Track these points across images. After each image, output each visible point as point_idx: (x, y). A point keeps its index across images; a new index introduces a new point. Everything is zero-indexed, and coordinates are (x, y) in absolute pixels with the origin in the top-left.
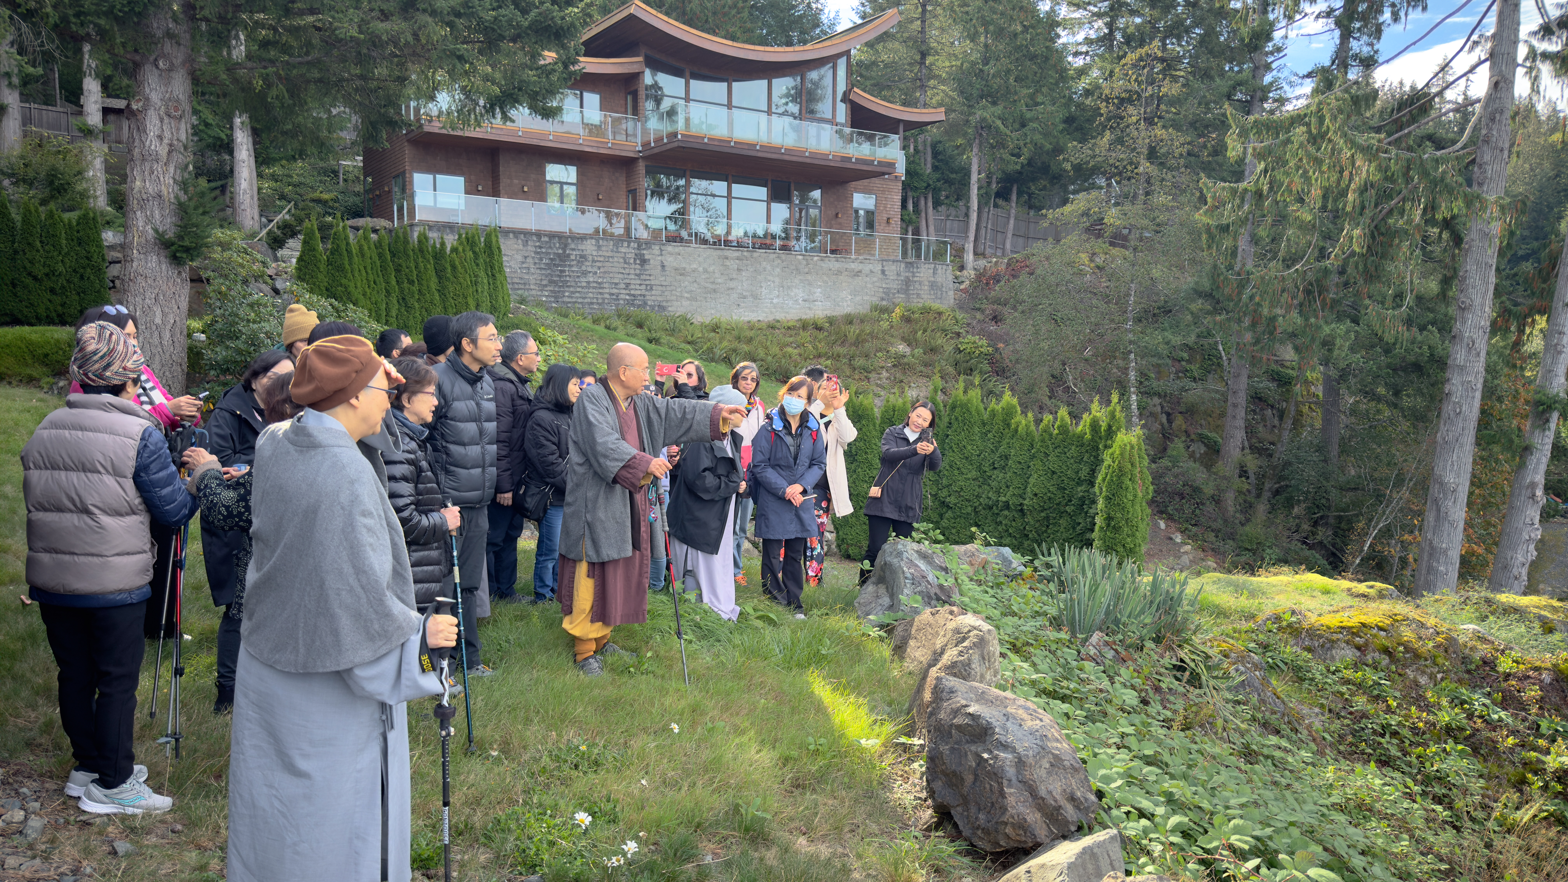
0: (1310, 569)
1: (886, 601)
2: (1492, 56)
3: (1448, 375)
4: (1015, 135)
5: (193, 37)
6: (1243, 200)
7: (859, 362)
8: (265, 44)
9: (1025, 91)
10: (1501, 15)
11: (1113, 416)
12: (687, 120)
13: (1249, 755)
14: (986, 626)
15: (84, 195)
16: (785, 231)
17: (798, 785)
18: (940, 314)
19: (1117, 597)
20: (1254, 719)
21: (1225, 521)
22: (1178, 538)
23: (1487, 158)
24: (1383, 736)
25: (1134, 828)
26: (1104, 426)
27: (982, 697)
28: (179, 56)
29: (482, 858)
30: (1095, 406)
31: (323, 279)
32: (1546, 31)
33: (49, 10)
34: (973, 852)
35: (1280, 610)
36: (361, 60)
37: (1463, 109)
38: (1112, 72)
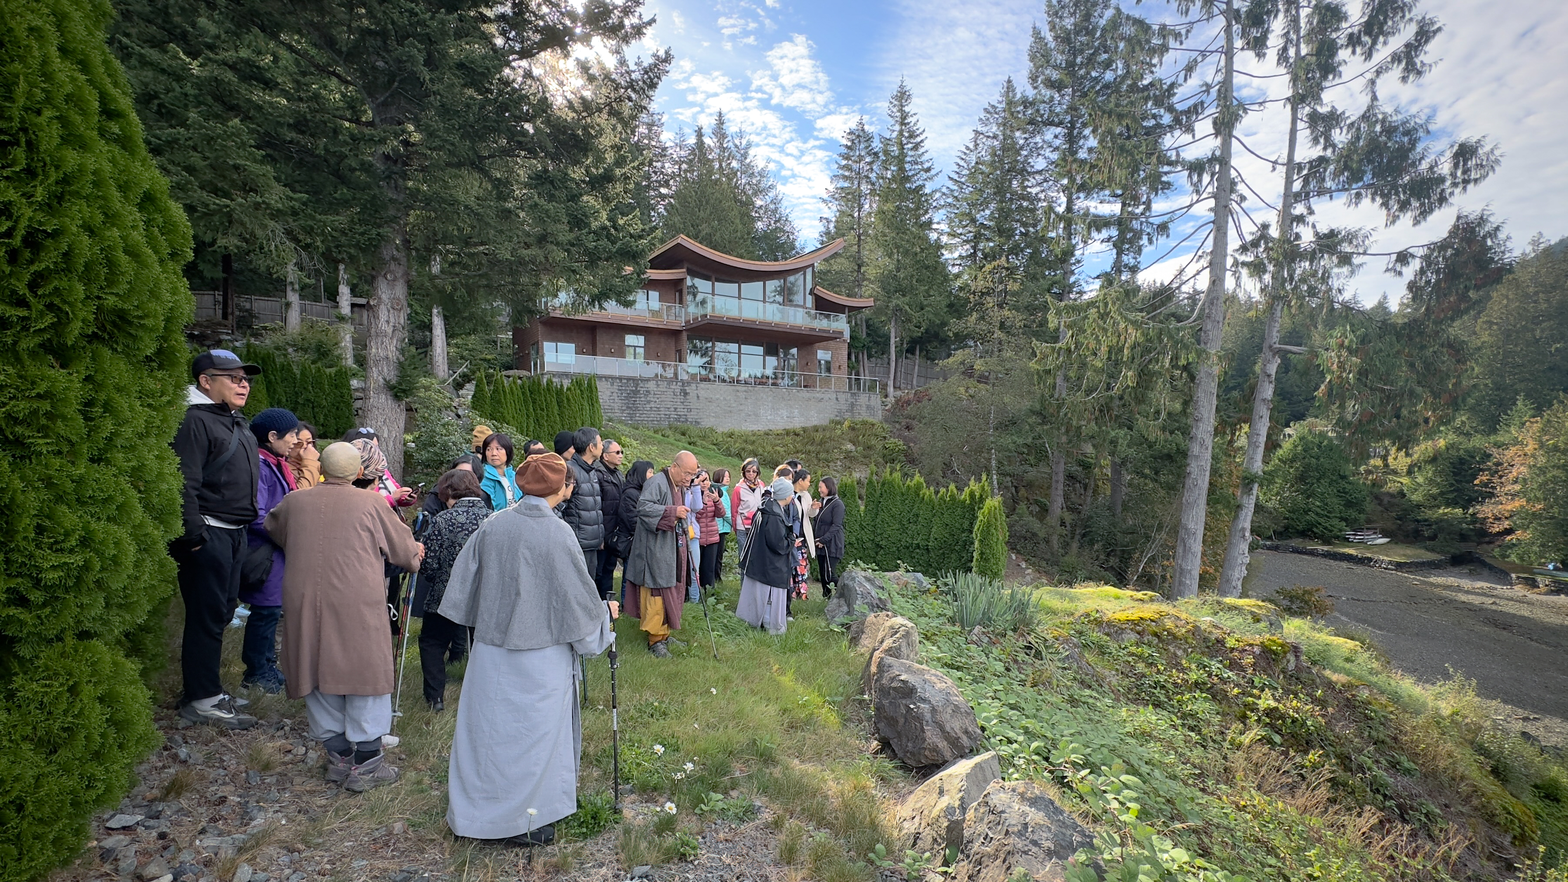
0: (1106, 584)
1: (845, 609)
2: (1211, 264)
3: (1189, 461)
4: (917, 315)
5: (408, 260)
6: (1059, 355)
7: (823, 456)
8: (452, 264)
9: (923, 288)
10: (1215, 239)
11: (983, 488)
12: (713, 307)
13: (1073, 701)
14: (910, 624)
15: (339, 357)
16: (775, 374)
17: (792, 726)
18: (873, 425)
19: (990, 604)
20: (1075, 679)
21: (1052, 554)
22: (1024, 565)
23: (1209, 327)
24: (1155, 688)
25: (1006, 750)
26: (977, 495)
27: (909, 670)
28: (399, 272)
29: (595, 774)
30: (972, 483)
31: (488, 409)
32: (1244, 249)
33: (319, 243)
34: (905, 767)
35: (1088, 610)
36: (513, 273)
37: (1193, 297)
38: (976, 276)
